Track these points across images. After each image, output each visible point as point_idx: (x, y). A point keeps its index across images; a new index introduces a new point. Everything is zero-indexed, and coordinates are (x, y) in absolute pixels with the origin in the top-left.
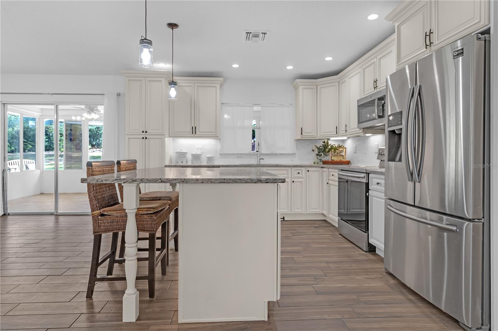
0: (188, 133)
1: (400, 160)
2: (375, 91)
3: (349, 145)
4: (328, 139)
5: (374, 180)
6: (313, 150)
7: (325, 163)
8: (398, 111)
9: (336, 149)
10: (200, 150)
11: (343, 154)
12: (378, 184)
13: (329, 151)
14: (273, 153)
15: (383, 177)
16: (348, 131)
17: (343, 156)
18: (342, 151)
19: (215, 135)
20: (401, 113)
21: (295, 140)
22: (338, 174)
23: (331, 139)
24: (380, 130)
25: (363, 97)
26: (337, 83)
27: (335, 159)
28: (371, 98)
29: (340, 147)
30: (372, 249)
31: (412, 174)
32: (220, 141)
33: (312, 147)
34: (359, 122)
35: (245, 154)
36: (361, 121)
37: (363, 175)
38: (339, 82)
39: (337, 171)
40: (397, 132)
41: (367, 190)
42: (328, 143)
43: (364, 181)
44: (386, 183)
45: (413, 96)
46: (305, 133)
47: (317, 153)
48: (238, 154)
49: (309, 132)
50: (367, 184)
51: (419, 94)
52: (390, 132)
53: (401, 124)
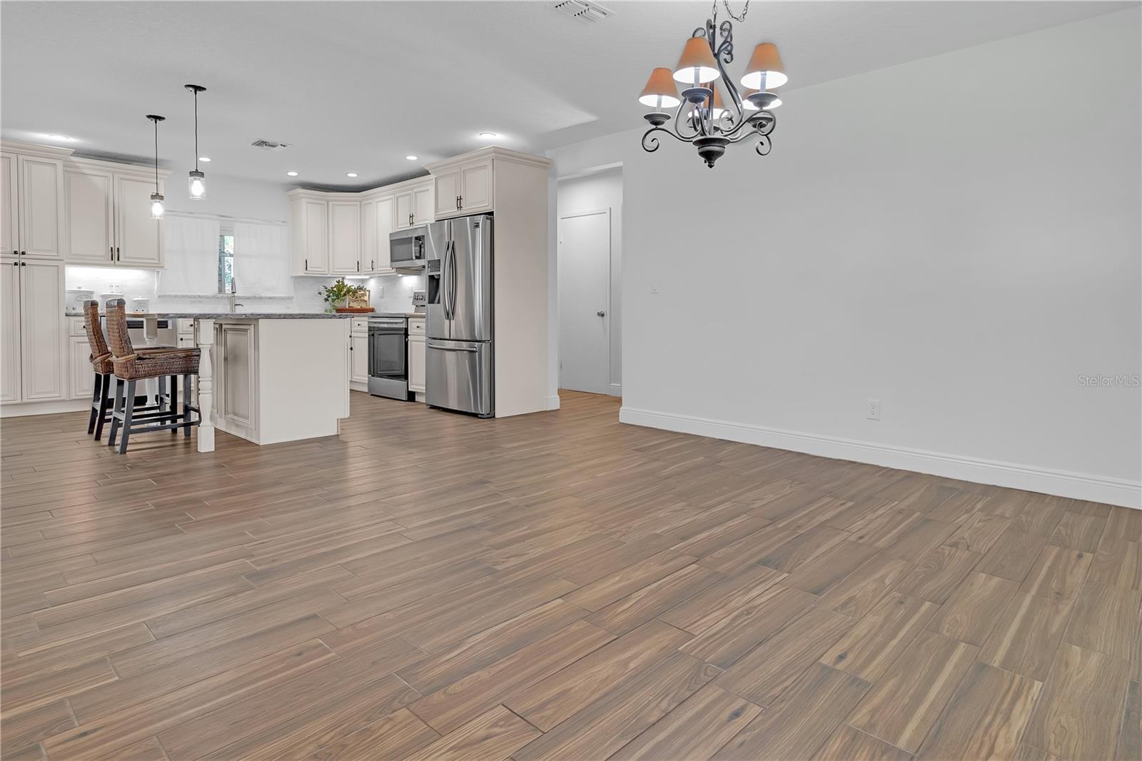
0: (102, 258)
1: (439, 302)
2: (411, 228)
3: (372, 285)
4: (343, 278)
5: (413, 325)
6: (320, 293)
7: (338, 310)
8: (437, 259)
9: (355, 292)
10: (117, 288)
11: (366, 298)
12: (418, 327)
13: (345, 295)
14: (257, 296)
15: (424, 320)
16: (375, 269)
17: (366, 301)
18: (364, 295)
19: (154, 265)
20: (439, 260)
21: (292, 277)
22: (369, 322)
23: (347, 277)
24: (417, 271)
25: (397, 230)
26: (359, 203)
27: (356, 305)
28: (407, 234)
29: (361, 289)
30: (411, 396)
31: (448, 314)
32: (158, 275)
33: (319, 288)
34: (392, 261)
35: (207, 297)
36: (394, 258)
37: (401, 320)
38: (361, 202)
39: (367, 318)
40: (436, 277)
41: (406, 335)
42: (343, 283)
43: (404, 326)
44: (427, 325)
45: (448, 248)
46: (312, 268)
47: (326, 297)
48: (195, 297)
49: (317, 267)
50: (406, 330)
51: (453, 248)
52: (430, 276)
53: (439, 270)
